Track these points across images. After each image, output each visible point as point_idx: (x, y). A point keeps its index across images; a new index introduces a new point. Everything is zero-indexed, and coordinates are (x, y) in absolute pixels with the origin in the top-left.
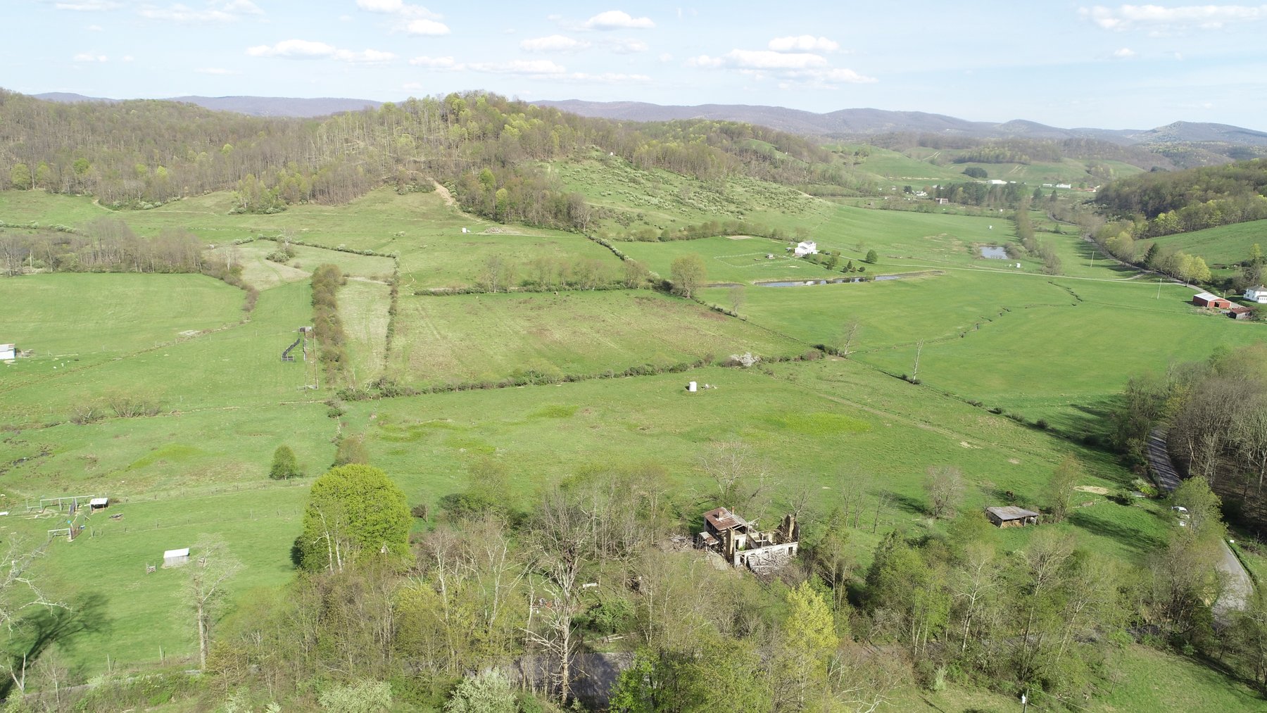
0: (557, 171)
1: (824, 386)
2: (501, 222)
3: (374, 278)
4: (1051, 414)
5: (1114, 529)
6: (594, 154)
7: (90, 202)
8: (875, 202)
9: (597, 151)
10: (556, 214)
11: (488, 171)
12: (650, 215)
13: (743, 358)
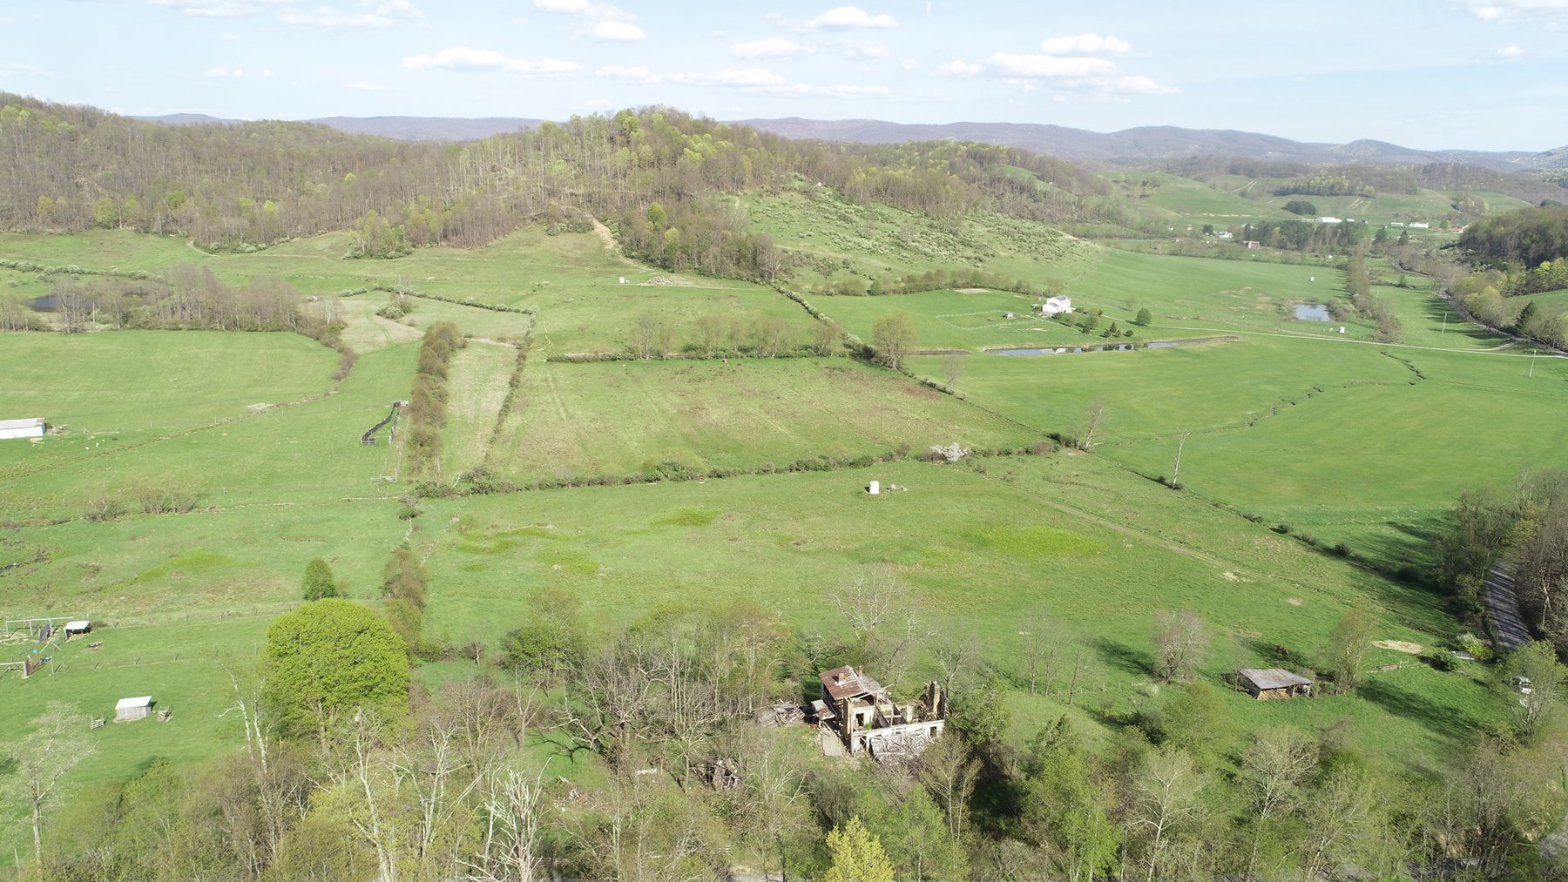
0: (747, 205)
1: (1051, 490)
2: (670, 270)
3: (502, 340)
4: (1358, 536)
5: (1422, 707)
6: (797, 184)
7: (184, 244)
8: (1163, 245)
9: (801, 180)
10: (738, 260)
11: (658, 206)
12: (860, 262)
13: (948, 450)
